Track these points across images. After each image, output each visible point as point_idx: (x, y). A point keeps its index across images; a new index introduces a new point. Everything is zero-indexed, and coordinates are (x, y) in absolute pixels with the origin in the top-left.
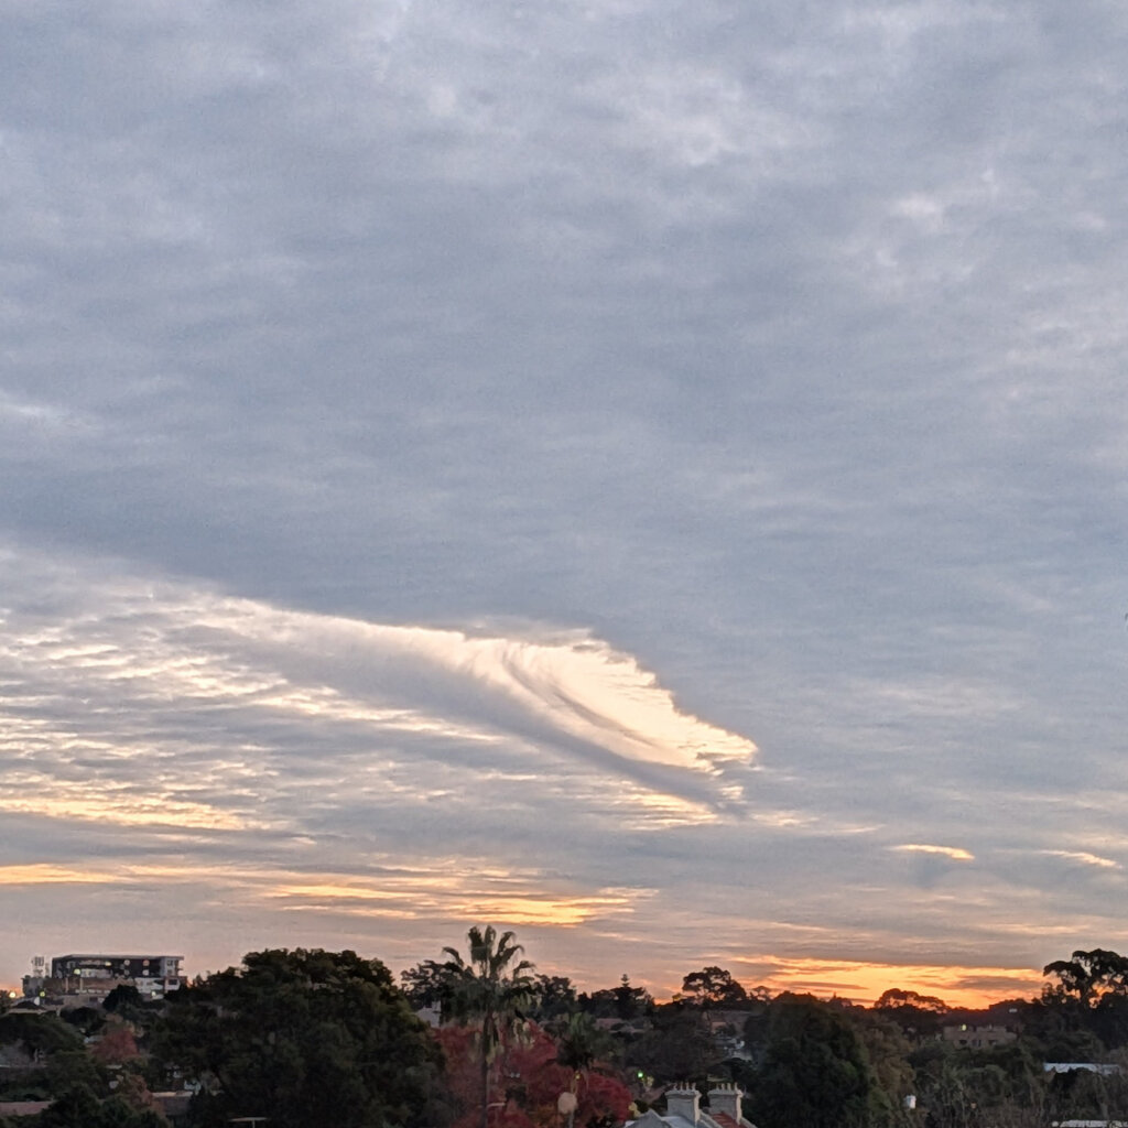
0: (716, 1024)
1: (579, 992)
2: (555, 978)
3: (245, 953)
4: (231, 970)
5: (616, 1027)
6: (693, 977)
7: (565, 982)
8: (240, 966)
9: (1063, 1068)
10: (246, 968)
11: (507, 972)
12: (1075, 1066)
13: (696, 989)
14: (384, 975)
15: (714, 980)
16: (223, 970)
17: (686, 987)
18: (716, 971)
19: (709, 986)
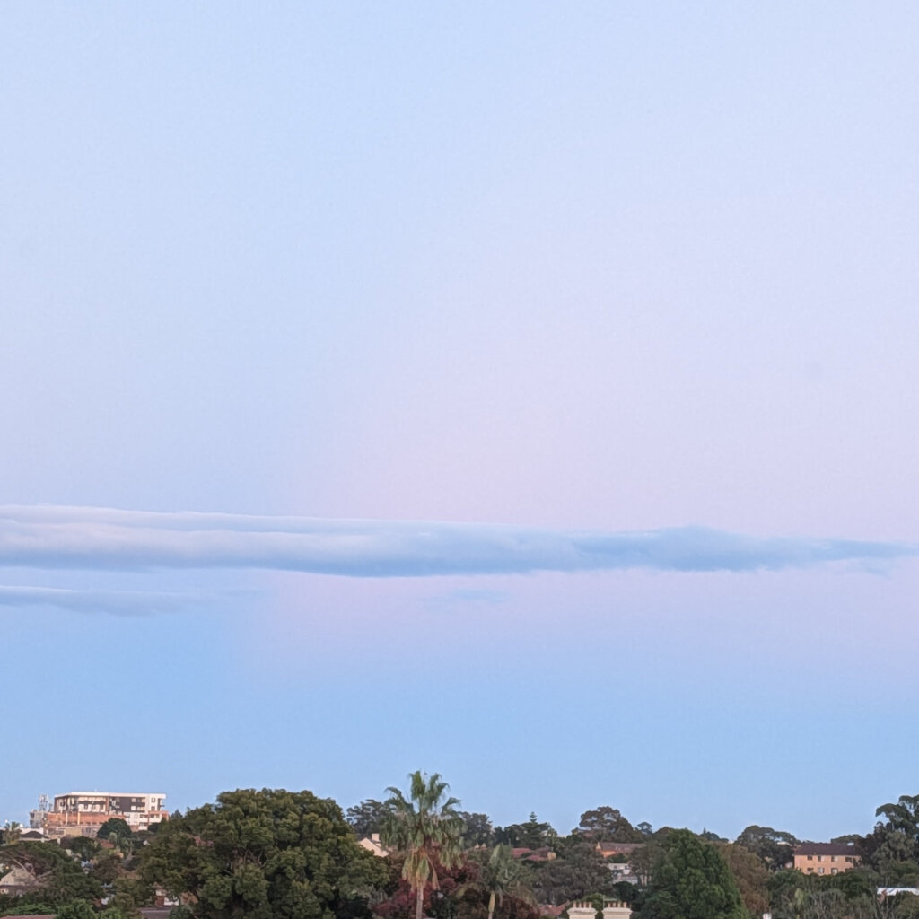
0: (607, 854)
1: (494, 826)
2: (475, 815)
3: (219, 792)
4: (207, 806)
6: (589, 814)
7: (484, 818)
8: (213, 801)
9: (893, 892)
10: (220, 805)
12: (900, 890)
13: (591, 825)
14: (335, 811)
15: (607, 817)
16: (201, 806)
17: (581, 824)
18: (607, 810)
19: (602, 822)
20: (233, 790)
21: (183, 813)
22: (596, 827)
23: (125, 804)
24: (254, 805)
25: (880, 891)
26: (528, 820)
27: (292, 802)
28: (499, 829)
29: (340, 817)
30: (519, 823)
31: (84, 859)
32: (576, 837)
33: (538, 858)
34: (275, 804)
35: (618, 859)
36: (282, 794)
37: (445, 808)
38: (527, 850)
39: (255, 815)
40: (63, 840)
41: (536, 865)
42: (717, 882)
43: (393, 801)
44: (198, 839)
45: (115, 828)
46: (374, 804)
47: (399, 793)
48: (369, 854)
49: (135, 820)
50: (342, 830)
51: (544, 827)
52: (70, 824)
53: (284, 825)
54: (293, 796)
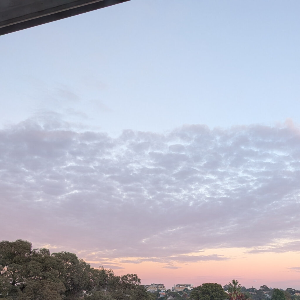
0: (265, 293)
1: (246, 288)
2: (243, 287)
4: (200, 286)
5: (251, 293)
7: (245, 287)
10: (202, 286)
11: (237, 286)
13: (262, 288)
14: (221, 286)
15: (265, 287)
16: (199, 286)
19: (264, 288)
20: (204, 283)
21: (197, 287)
22: (263, 288)
23: (187, 286)
24: (208, 285)
26: (252, 287)
27: (214, 285)
28: (247, 289)
29: (222, 287)
30: (250, 288)
31: (181, 295)
32: (260, 290)
33: (254, 294)
34: (211, 285)
35: (267, 294)
36: (212, 284)
37: (238, 286)
38: (252, 292)
39: (208, 287)
40: (178, 292)
41: (253, 295)
42: (283, 297)
43: (230, 285)
44: (199, 291)
45: (186, 290)
46: (227, 285)
47: (230, 283)
48: (226, 293)
49: (189, 288)
50: (222, 289)
51: (255, 288)
52: (179, 289)
53: (213, 289)
54: (214, 284)
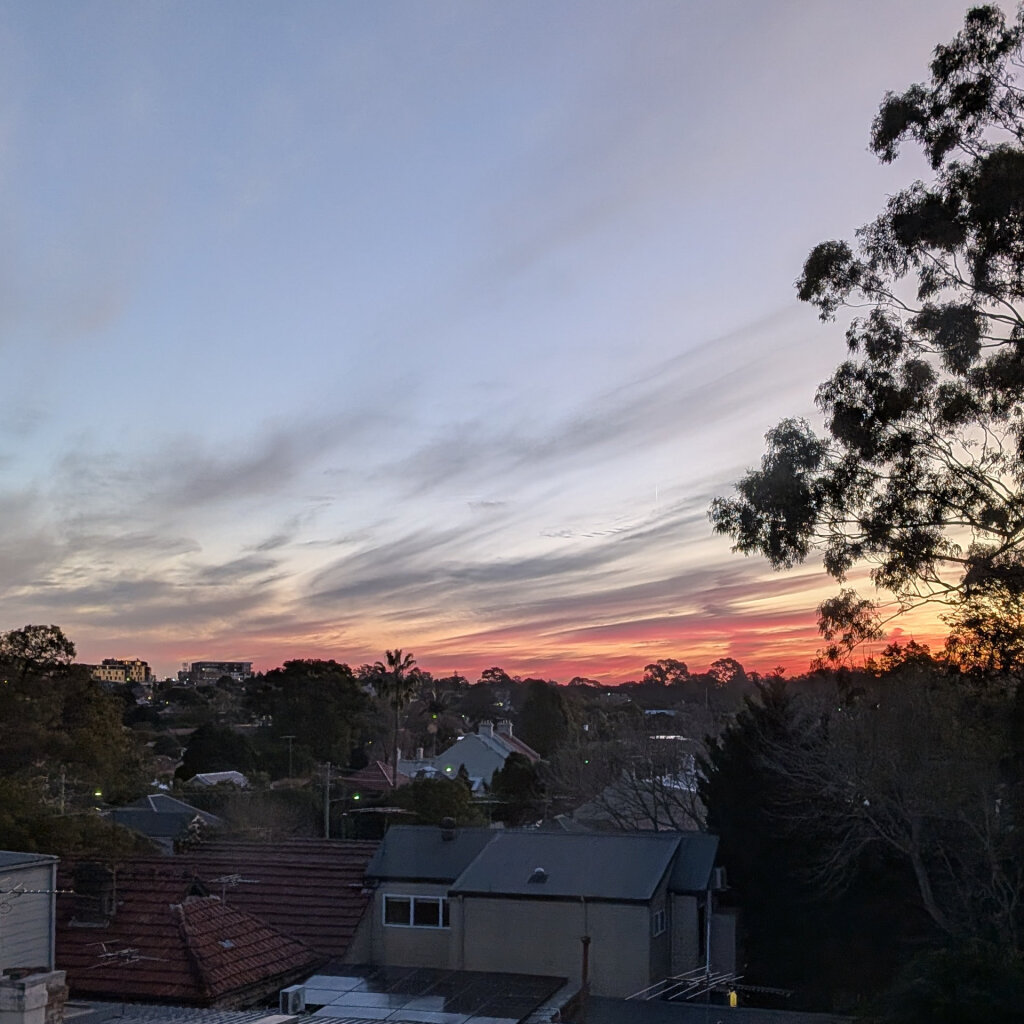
0: (497, 693)
1: (435, 679)
3: (284, 661)
4: (278, 669)
5: (452, 695)
6: (487, 672)
7: (428, 674)
8: (282, 668)
9: (654, 712)
10: (285, 668)
12: (659, 711)
13: (487, 677)
14: (348, 670)
15: (496, 673)
16: (274, 669)
17: (483, 677)
18: (497, 669)
19: (494, 675)
20: (292, 660)
21: (265, 673)
22: (491, 679)
23: (231, 666)
24: (303, 668)
25: (647, 712)
26: (453, 675)
27: (324, 666)
29: (351, 674)
30: (448, 677)
31: (209, 697)
32: (480, 685)
33: (460, 696)
34: (318, 666)
36: (319, 662)
38: (452, 692)
40: (197, 688)
41: (458, 700)
42: (559, 709)
45: (225, 681)
46: (368, 667)
47: (380, 664)
49: (236, 676)
50: (352, 680)
51: (462, 678)
52: (201, 678)
54: (325, 663)
